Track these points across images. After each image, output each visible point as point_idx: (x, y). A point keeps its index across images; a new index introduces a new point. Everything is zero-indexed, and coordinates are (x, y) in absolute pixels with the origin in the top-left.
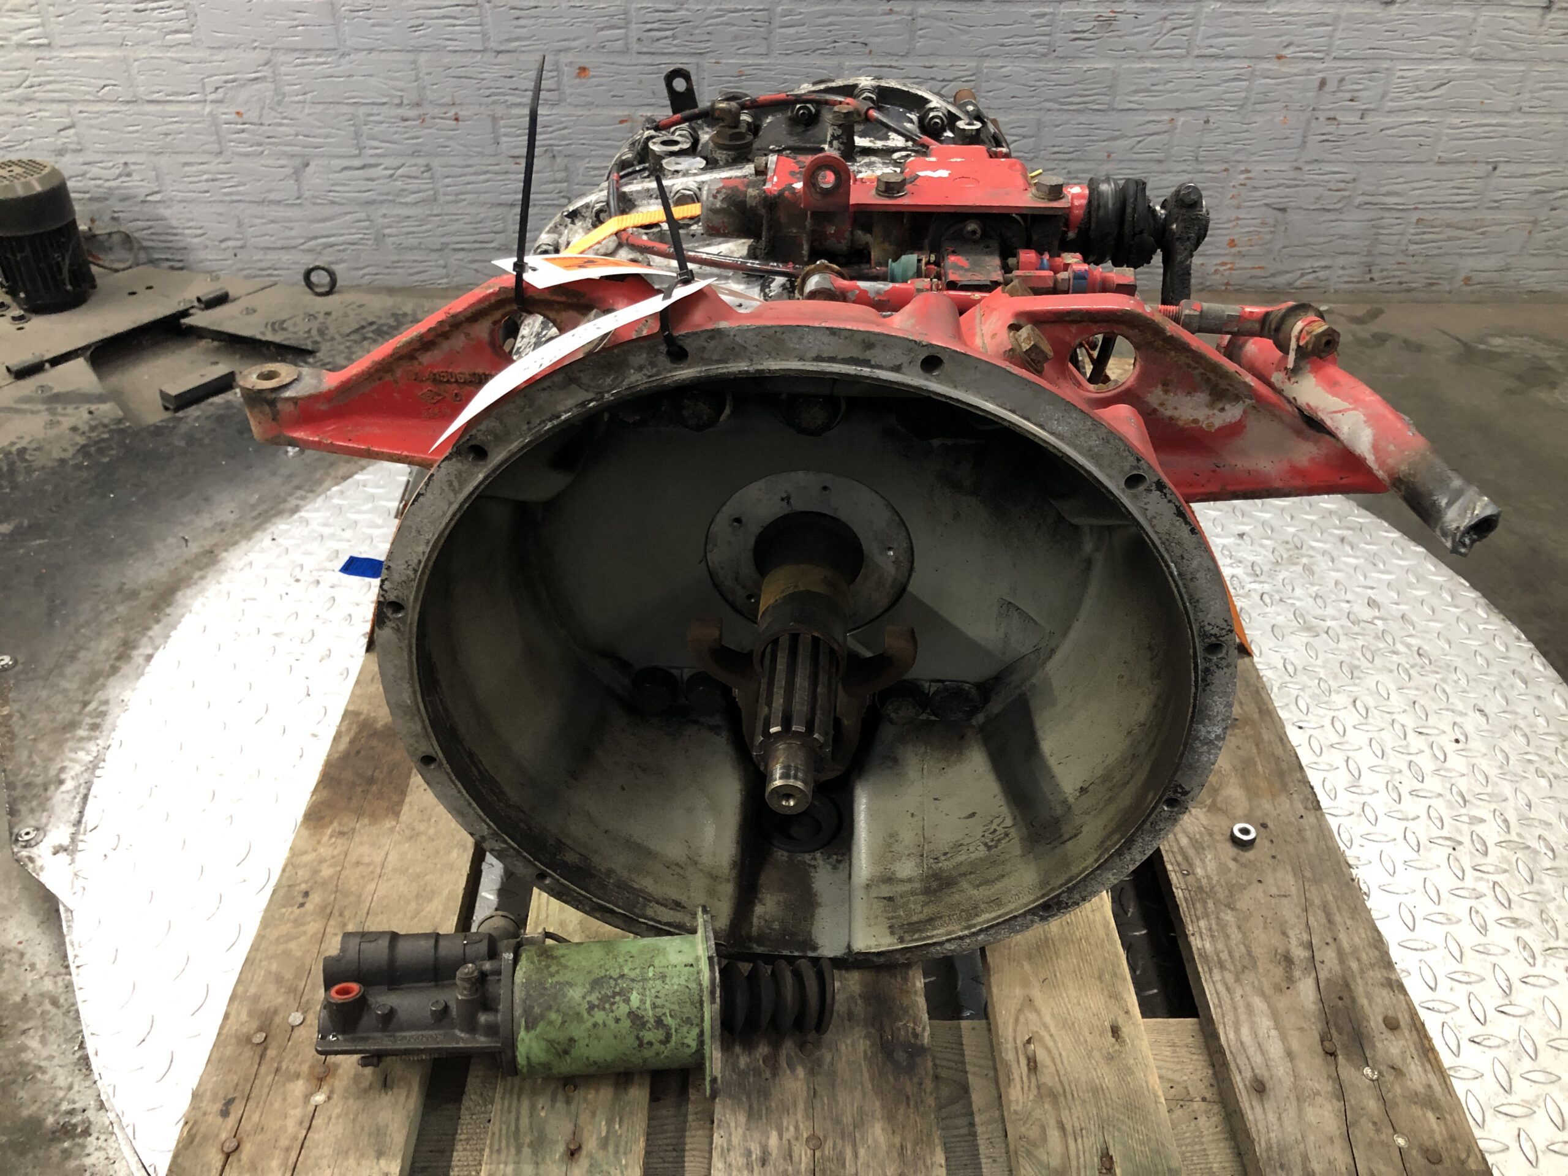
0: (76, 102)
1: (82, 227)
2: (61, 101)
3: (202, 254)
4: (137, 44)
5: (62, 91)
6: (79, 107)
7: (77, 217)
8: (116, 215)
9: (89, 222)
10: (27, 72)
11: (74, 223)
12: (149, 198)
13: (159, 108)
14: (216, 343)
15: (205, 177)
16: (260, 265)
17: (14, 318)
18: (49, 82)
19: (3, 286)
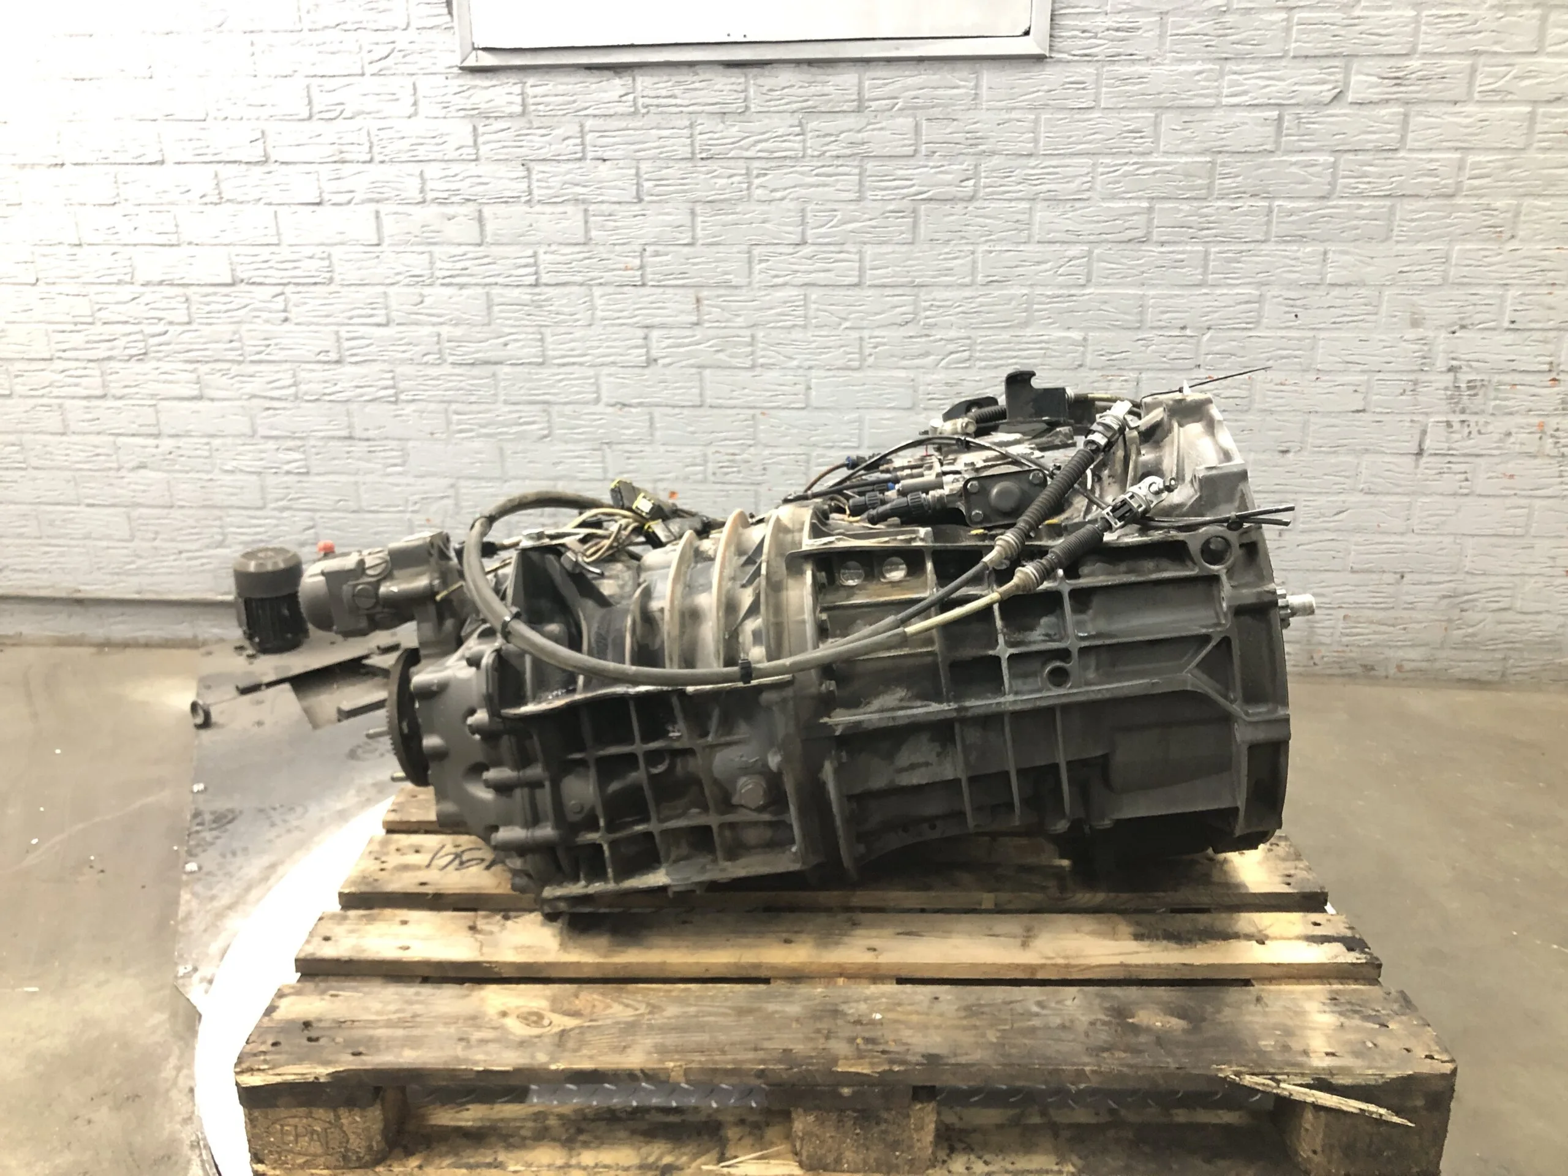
0: (319, 511)
2: (309, 510)
4: (365, 474)
6: (319, 514)
10: (290, 490)
17: (249, 656)
18: (302, 498)
19: (245, 633)
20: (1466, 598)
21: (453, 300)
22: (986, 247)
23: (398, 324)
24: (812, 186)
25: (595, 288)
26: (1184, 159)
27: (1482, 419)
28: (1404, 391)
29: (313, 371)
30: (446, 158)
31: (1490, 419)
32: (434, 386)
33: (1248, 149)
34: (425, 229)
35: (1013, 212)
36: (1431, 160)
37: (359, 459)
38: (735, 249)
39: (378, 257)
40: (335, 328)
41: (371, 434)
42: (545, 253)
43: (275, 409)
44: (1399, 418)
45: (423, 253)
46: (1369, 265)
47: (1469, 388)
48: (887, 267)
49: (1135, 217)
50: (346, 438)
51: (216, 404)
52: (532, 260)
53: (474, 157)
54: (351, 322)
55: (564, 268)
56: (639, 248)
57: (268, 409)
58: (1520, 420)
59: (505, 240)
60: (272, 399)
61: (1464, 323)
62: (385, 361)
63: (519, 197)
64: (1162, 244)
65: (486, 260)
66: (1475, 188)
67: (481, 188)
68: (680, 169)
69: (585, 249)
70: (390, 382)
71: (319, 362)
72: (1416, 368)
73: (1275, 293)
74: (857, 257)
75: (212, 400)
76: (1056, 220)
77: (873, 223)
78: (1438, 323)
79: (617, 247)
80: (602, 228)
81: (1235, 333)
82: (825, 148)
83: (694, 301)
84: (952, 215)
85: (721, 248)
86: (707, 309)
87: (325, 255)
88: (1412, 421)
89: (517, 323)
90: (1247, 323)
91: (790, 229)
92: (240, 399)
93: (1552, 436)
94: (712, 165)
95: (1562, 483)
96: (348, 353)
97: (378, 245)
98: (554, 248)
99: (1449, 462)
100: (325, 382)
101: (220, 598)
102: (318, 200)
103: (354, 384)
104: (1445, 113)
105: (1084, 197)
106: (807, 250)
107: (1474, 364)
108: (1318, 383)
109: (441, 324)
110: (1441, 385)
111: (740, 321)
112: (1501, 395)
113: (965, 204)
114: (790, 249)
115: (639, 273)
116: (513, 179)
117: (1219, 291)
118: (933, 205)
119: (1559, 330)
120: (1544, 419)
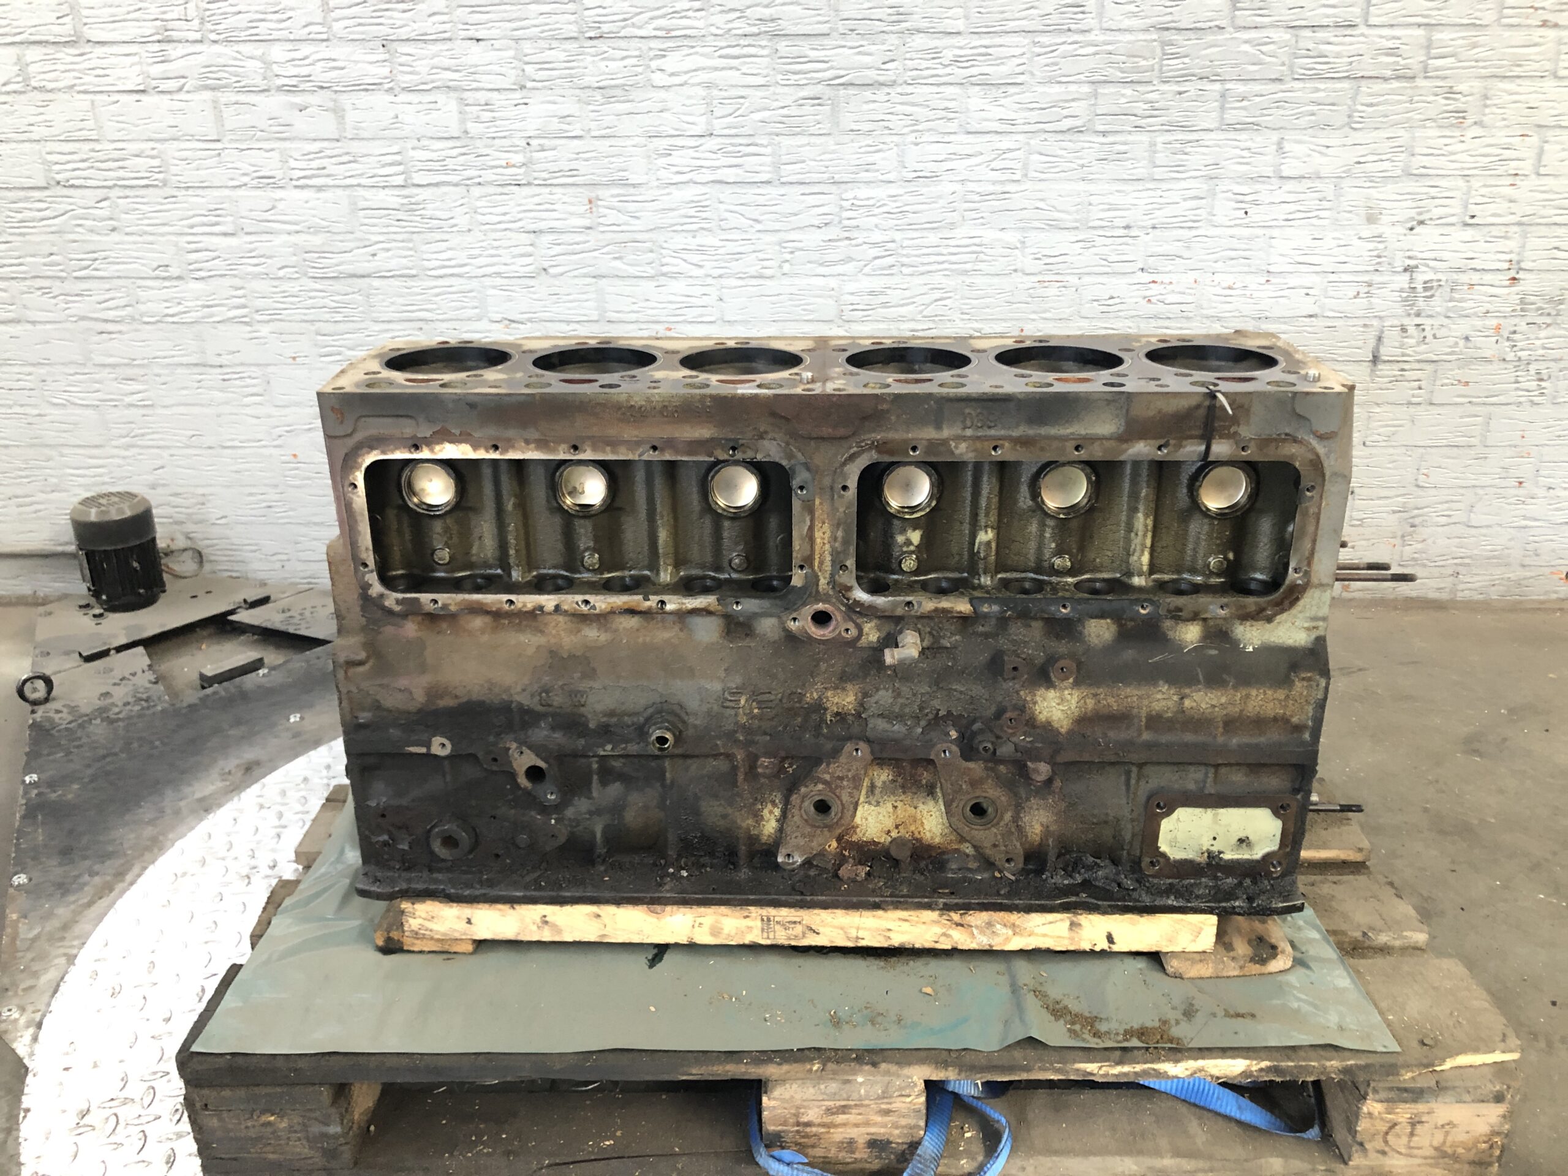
0: (168, 447)
1: (161, 544)
2: (158, 447)
3: (256, 566)
4: (219, 405)
5: (161, 439)
6: (170, 452)
7: (158, 536)
8: (192, 535)
9: (169, 542)
10: (133, 426)
11: (154, 540)
12: (219, 522)
13: (234, 451)
14: (256, 637)
15: (265, 504)
16: (302, 574)
17: (95, 616)
18: (148, 434)
19: (89, 589)
20: (1416, 512)
21: (307, 205)
22: (911, 138)
23: (247, 233)
24: (716, 69)
25: (472, 188)
26: (1128, 37)
27: (1436, 322)
28: (1358, 293)
29: (152, 288)
30: (292, 37)
31: (1446, 321)
32: (292, 303)
33: (1198, 25)
34: (271, 122)
35: (940, 99)
36: (1394, 38)
37: (210, 388)
38: (629, 142)
39: (219, 154)
40: (173, 238)
41: (223, 360)
42: (413, 149)
43: (110, 333)
44: (1351, 322)
45: (272, 150)
46: (1326, 155)
47: (1426, 289)
48: (804, 162)
49: (1073, 104)
50: (196, 365)
51: (39, 327)
52: (398, 158)
53: (324, 36)
54: (194, 230)
55: (436, 166)
56: (523, 143)
57: (102, 333)
58: (1478, 323)
59: (365, 135)
60: (106, 321)
61: (1421, 218)
62: (235, 276)
63: (380, 84)
64: (1104, 134)
65: (345, 158)
66: (1438, 69)
67: (334, 74)
68: (565, 51)
69: (458, 144)
70: (242, 300)
71: (157, 278)
72: (1372, 268)
73: (1224, 188)
74: (769, 150)
75: (34, 323)
76: (986, 107)
77: (785, 111)
78: (1395, 219)
79: (497, 141)
80: (477, 120)
81: (1181, 231)
82: (730, 26)
83: (587, 202)
84: (875, 101)
85: (612, 141)
86: (601, 210)
87: (154, 152)
88: (1365, 326)
89: (385, 230)
90: (1194, 221)
91: (690, 119)
92: (67, 321)
93: (1508, 339)
94: (604, 46)
95: (1517, 389)
96: (191, 267)
97: (218, 141)
98: (424, 142)
99: (1403, 370)
100: (166, 301)
101: (60, 549)
102: (141, 88)
103: (200, 303)
105: (1018, 81)
106: (712, 143)
107: (1432, 263)
108: (1267, 286)
109: (297, 232)
110: (1397, 287)
111: (638, 225)
112: (1456, 296)
113: (887, 90)
114: (692, 142)
115: (522, 170)
116: (371, 63)
117: (1165, 186)
118: (852, 91)
119: (1519, 224)
120: (1501, 321)
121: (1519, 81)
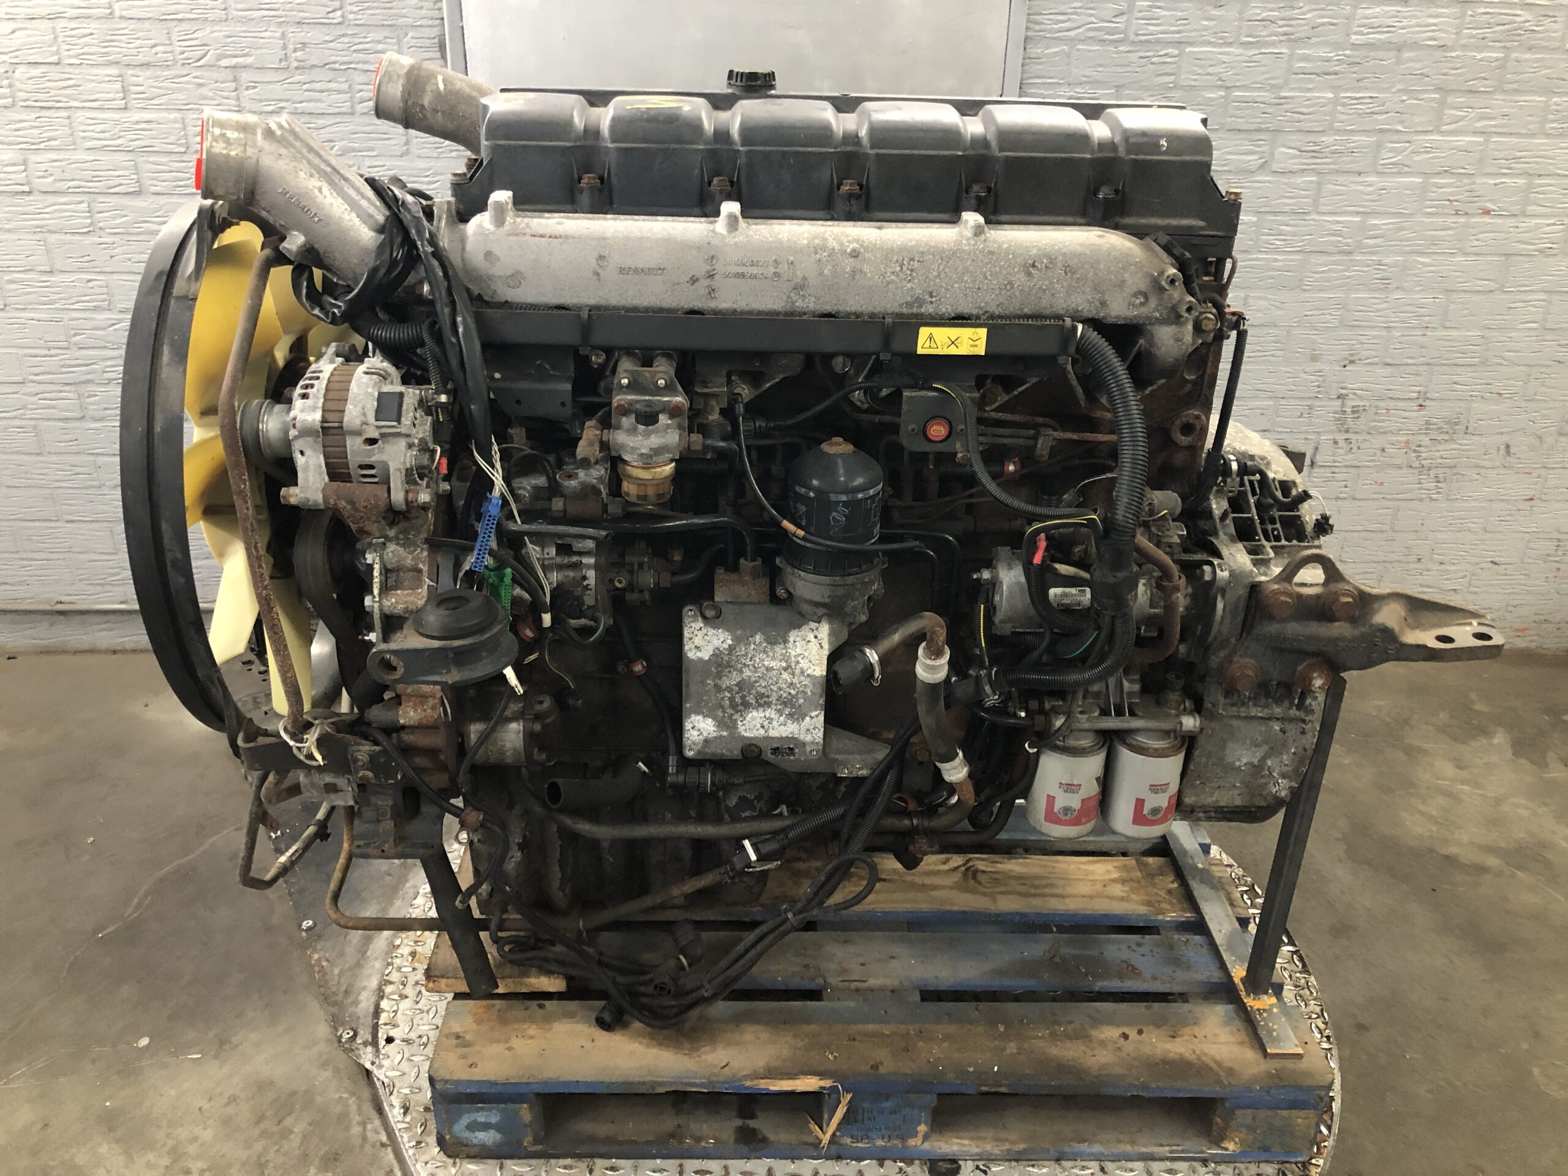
27: (1361, 437)
28: (1302, 414)
31: (1368, 437)
36: (1337, 222)
44: (1295, 436)
46: (1280, 308)
47: (1353, 412)
58: (1393, 438)
61: (1352, 358)
66: (1371, 247)
72: (1313, 395)
78: (1333, 358)
88: (1306, 439)
93: (1415, 451)
95: (1420, 489)
99: (1334, 473)
104: (1352, 182)
107: (1358, 392)
110: (1332, 410)
112: (1378, 418)
119: (1428, 364)
120: (1410, 437)
121: (1434, 257)
